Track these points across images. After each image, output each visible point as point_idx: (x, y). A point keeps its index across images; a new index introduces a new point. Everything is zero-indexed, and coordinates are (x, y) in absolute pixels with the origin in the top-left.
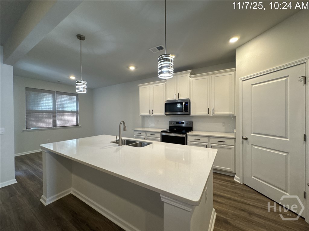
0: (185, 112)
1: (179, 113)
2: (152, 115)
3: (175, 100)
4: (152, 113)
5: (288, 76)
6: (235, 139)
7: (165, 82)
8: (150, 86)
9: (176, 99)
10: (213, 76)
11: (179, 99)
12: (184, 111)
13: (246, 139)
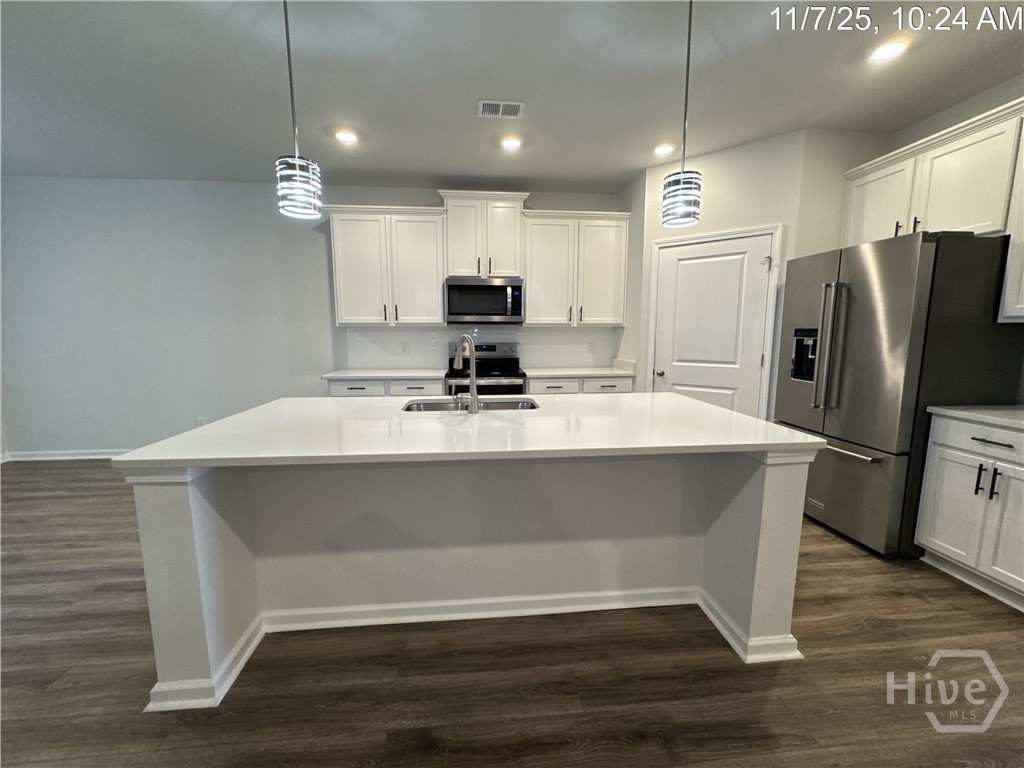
0: (512, 314)
1: (496, 318)
2: (394, 324)
3: (479, 278)
4: (397, 318)
5: (745, 253)
6: (634, 378)
7: (442, 213)
8: (380, 217)
9: (480, 275)
10: (584, 222)
11: (491, 275)
12: (509, 313)
13: (662, 374)
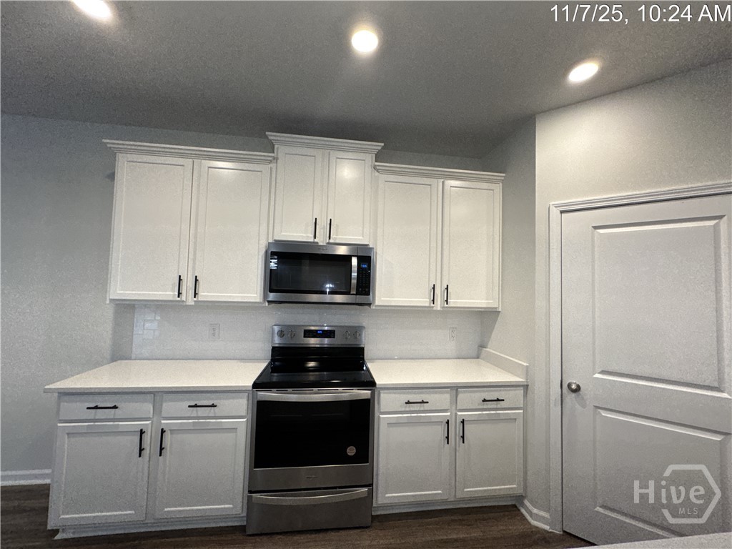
0: (358, 293)
2: (190, 301)
3: (314, 244)
4: (195, 294)
6: (526, 388)
7: (271, 162)
8: (187, 162)
9: (316, 240)
10: (449, 182)
11: (331, 241)
12: (353, 291)
13: (576, 390)
